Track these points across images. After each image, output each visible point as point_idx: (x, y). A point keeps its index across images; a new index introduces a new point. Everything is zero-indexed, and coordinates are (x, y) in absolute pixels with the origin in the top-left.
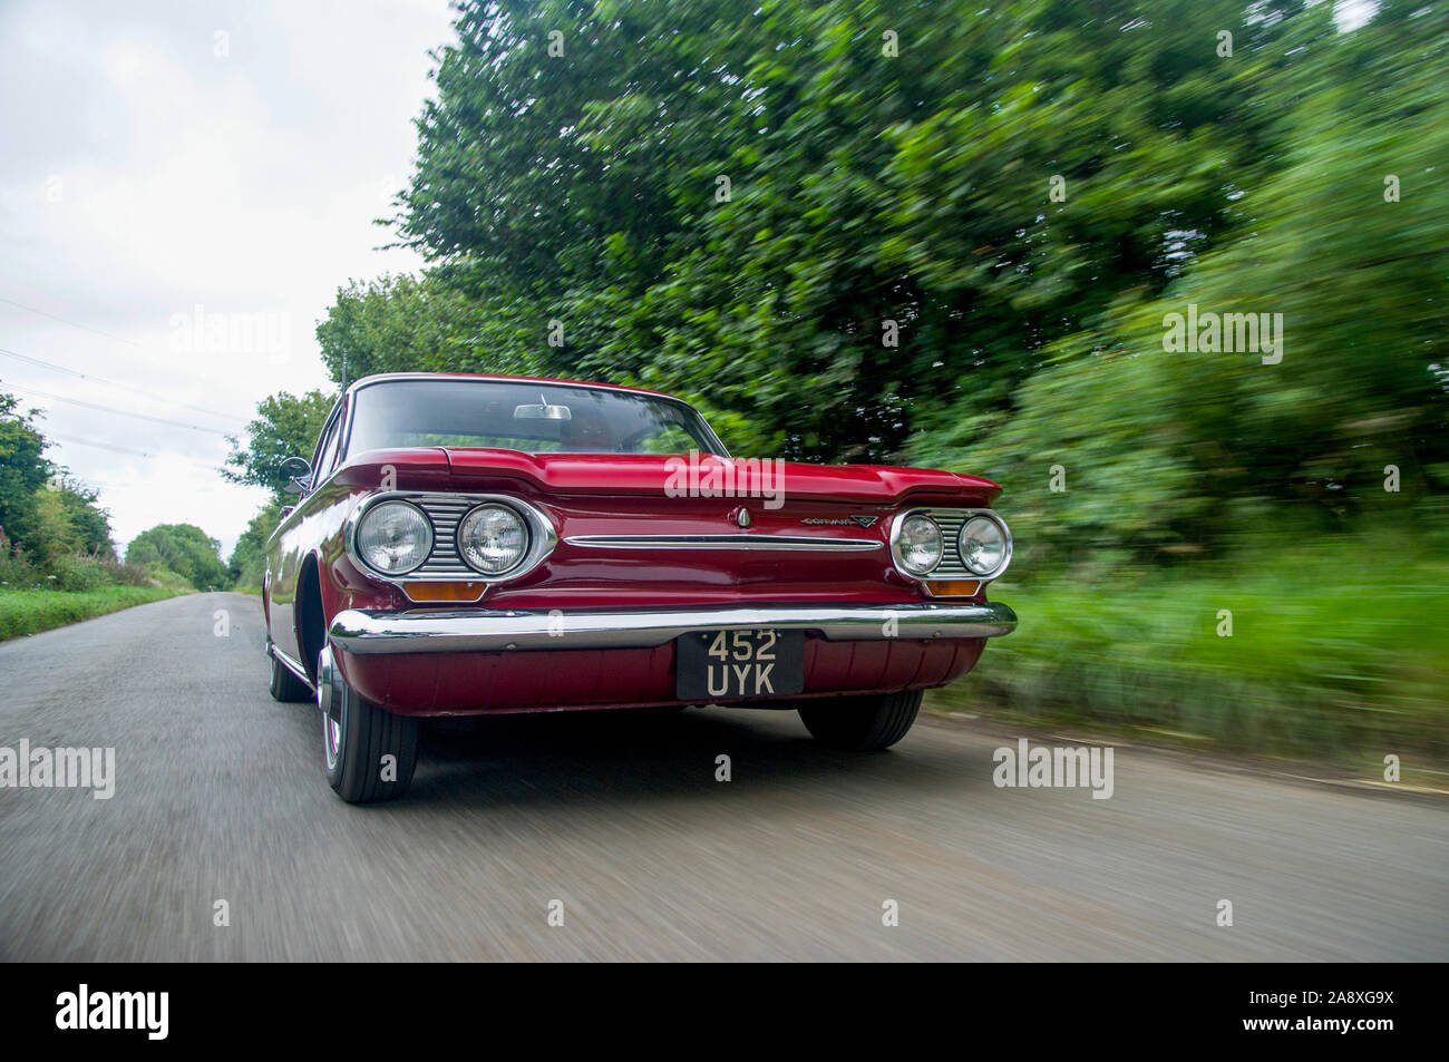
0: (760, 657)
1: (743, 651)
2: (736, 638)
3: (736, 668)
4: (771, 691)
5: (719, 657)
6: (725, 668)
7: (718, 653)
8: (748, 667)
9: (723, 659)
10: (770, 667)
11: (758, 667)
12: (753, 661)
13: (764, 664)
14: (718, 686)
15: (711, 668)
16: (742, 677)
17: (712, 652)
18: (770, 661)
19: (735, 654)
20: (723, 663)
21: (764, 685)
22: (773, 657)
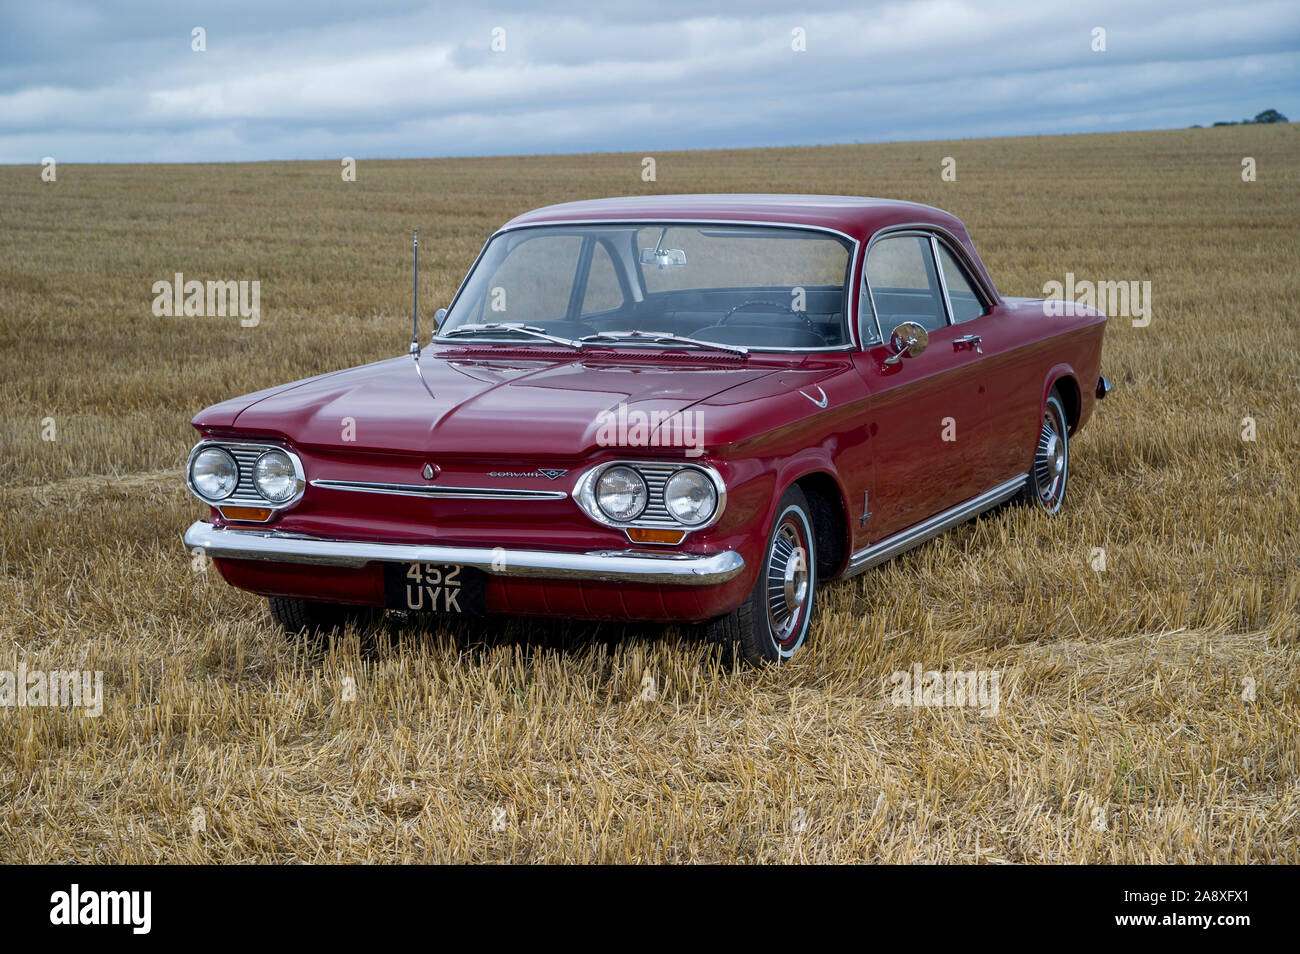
0: (447, 582)
1: (434, 576)
2: (428, 566)
3: (429, 589)
4: (459, 610)
5: (415, 579)
6: (420, 588)
7: (413, 576)
8: (438, 589)
9: (418, 581)
10: (456, 591)
11: (447, 589)
12: (442, 585)
13: (452, 588)
14: (415, 601)
15: (409, 587)
16: (434, 597)
17: (410, 575)
18: (458, 587)
19: (428, 578)
20: (419, 584)
21: (452, 605)
22: (459, 584)
